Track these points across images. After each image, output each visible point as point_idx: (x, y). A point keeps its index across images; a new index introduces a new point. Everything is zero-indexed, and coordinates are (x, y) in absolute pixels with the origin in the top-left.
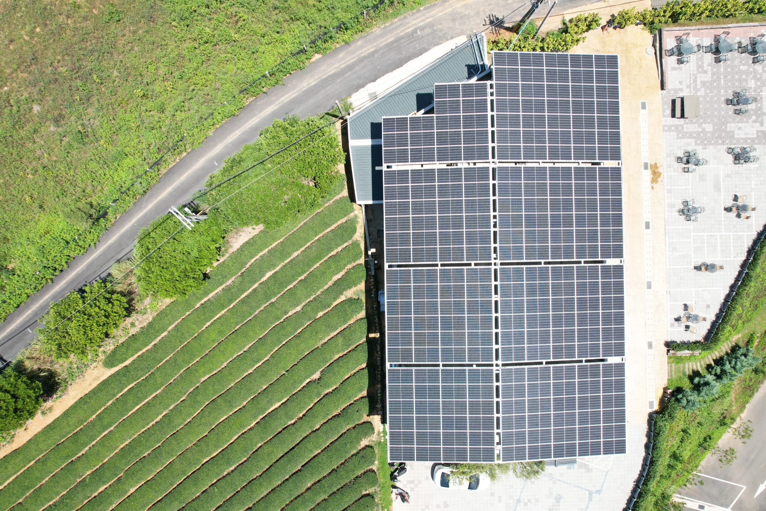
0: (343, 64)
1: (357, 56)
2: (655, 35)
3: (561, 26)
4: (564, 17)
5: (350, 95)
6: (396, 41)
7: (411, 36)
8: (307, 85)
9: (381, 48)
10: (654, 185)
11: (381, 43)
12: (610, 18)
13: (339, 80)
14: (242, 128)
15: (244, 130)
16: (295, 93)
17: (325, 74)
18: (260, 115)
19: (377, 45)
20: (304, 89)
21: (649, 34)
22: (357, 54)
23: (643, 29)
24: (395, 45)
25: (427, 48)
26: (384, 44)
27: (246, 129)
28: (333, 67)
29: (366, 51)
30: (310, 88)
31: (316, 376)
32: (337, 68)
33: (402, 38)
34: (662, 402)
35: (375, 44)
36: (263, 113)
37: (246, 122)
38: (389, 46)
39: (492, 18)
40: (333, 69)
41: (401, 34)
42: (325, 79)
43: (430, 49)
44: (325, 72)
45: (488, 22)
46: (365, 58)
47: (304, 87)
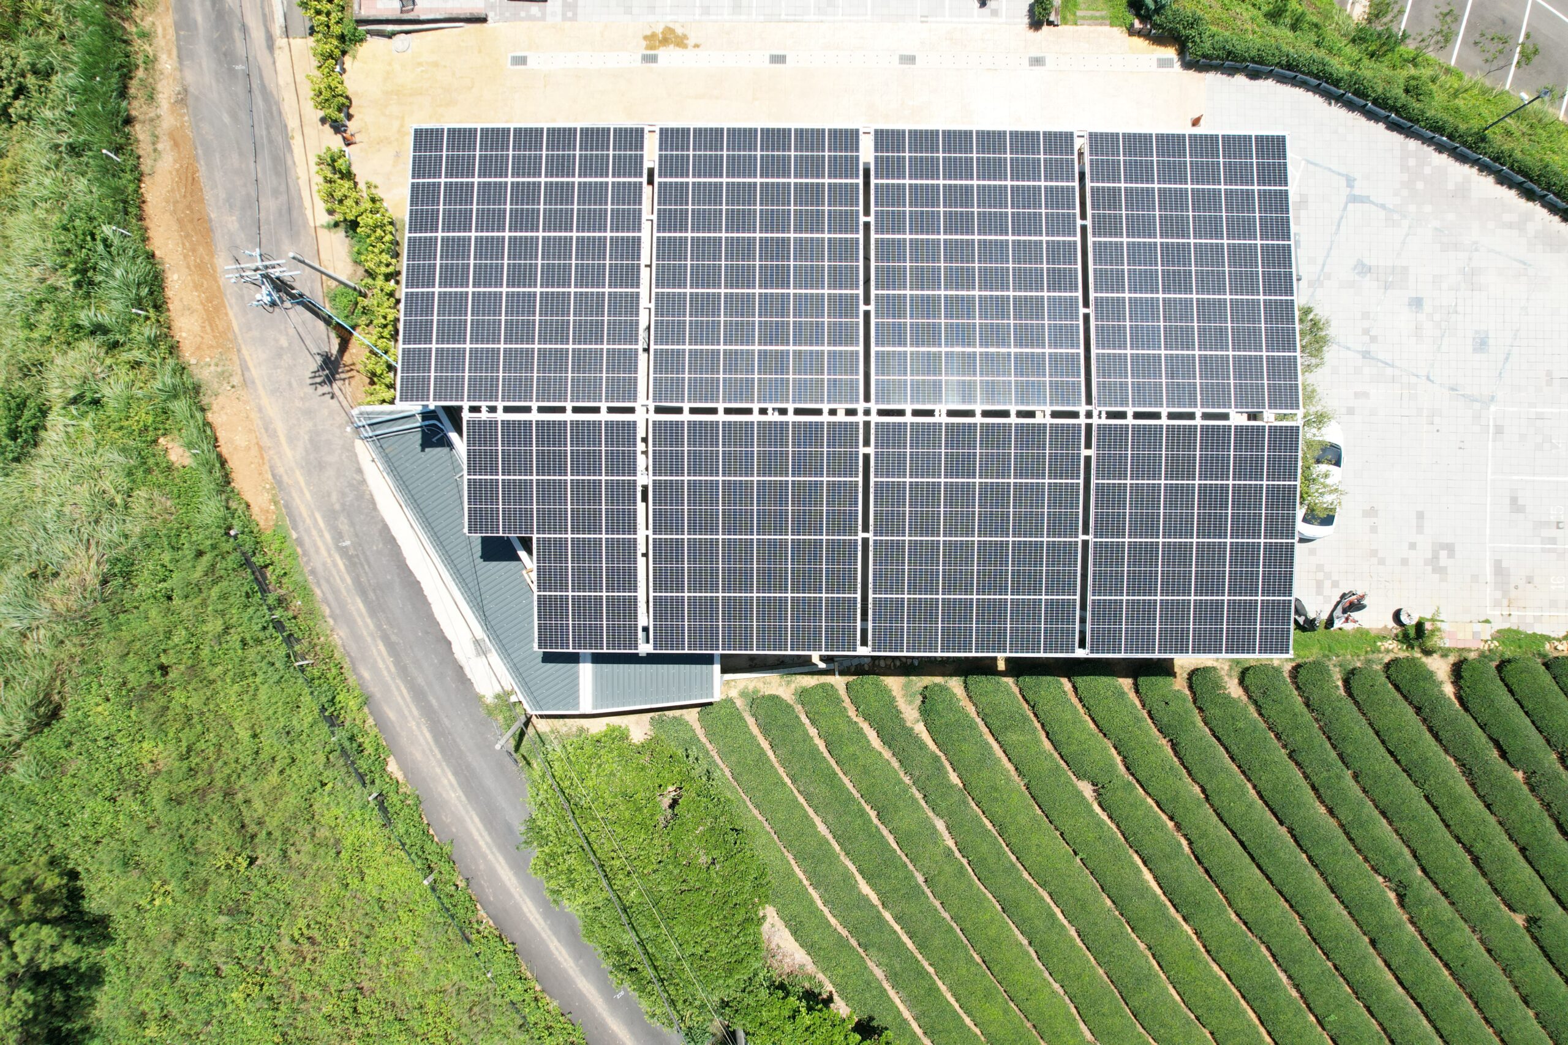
0: (410, 711)
1: (393, 679)
2: (368, 32)
3: (341, 233)
4: (322, 226)
5: (479, 698)
6: (363, 593)
7: (353, 562)
8: (455, 791)
9: (379, 627)
10: (691, 42)
11: (367, 626)
12: (327, 126)
13: (446, 721)
14: (544, 935)
15: (550, 933)
16: (471, 818)
17: (431, 751)
18: (517, 896)
19: (372, 635)
20: (463, 798)
21: (364, 44)
22: (388, 679)
23: (354, 57)
24: (372, 596)
25: (379, 526)
26: (369, 621)
27: (546, 928)
28: (417, 732)
29: (384, 660)
30: (460, 784)
31: (1086, 789)
32: (419, 727)
33: (357, 581)
34: (1159, 40)
35: (369, 639)
36: (512, 890)
37: (531, 926)
38: (373, 610)
39: (318, 380)
40: (422, 732)
41: (349, 581)
42: (443, 751)
43: (383, 520)
44: (428, 752)
45: (326, 388)
46: (398, 662)
47: (458, 797)
